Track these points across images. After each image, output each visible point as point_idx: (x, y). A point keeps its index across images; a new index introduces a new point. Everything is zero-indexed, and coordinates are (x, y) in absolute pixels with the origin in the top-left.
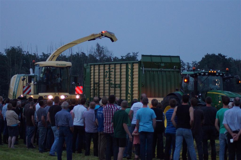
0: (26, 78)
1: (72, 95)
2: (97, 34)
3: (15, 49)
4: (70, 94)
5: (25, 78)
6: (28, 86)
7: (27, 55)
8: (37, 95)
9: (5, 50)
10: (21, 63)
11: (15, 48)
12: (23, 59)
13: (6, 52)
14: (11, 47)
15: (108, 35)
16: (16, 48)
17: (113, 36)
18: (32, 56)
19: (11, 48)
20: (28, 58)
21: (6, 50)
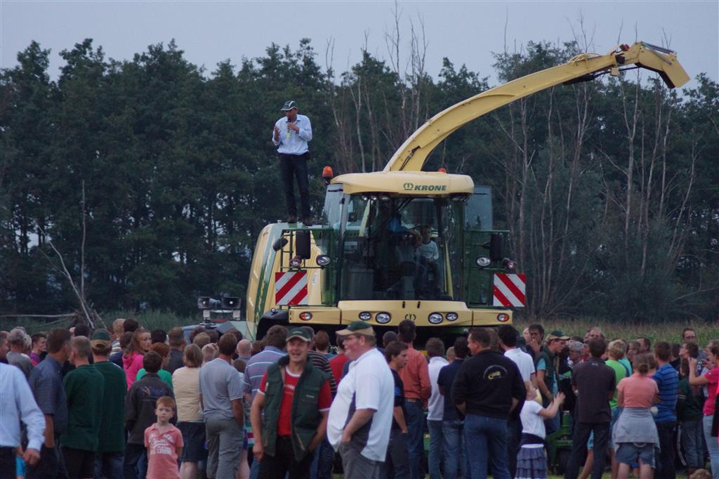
0: (288, 238)
1: (476, 311)
2: (600, 57)
3: (552, 54)
4: (468, 307)
5: (287, 241)
6: (295, 273)
7: (616, 90)
8: (333, 309)
9: (495, 61)
10: (581, 130)
11: (551, 48)
12: (589, 111)
13: (501, 71)
14: (531, 43)
15: (646, 58)
16: (556, 51)
17: (670, 64)
18: (645, 92)
19: (531, 53)
20: (621, 103)
21: (505, 62)
